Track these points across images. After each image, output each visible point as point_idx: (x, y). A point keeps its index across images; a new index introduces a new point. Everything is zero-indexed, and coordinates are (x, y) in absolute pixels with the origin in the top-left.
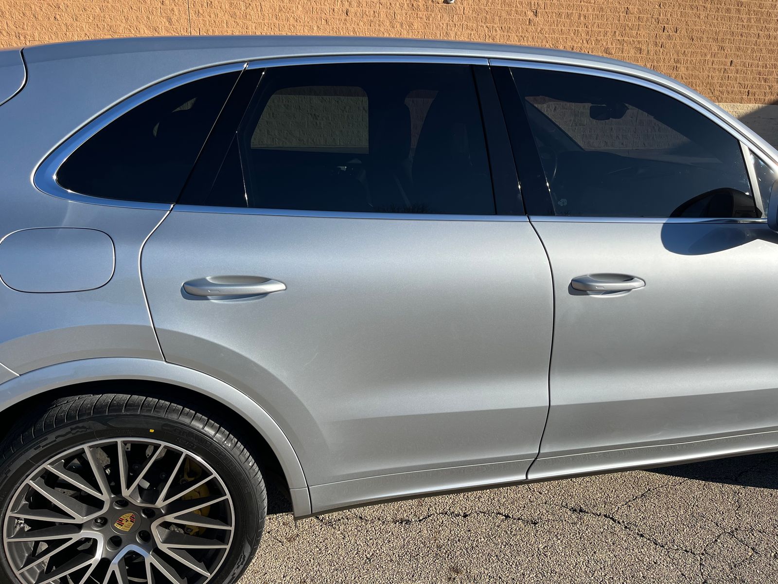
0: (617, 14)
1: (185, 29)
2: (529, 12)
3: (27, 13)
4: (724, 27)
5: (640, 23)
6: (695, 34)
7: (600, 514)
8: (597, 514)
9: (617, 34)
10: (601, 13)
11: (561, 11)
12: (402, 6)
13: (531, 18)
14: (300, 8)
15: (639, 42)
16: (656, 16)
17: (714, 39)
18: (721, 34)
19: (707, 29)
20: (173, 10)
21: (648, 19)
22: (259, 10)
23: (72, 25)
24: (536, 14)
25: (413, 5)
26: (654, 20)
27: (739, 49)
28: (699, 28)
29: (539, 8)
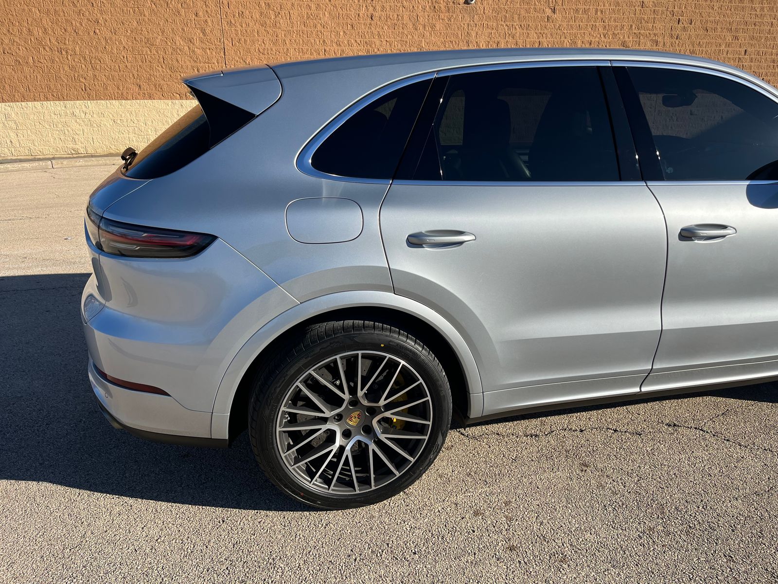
0: (633, 8)
1: (219, 39)
2: (547, 9)
3: (69, 29)
4: (738, 17)
5: (656, 16)
6: (709, 25)
7: (691, 427)
8: (689, 427)
9: (633, 27)
10: (617, 8)
11: (579, 7)
12: (424, 9)
13: (550, 16)
14: (327, 15)
15: (655, 35)
16: (670, 9)
17: (728, 29)
18: (735, 24)
19: (721, 19)
20: (206, 21)
21: (663, 13)
22: (288, 18)
23: (111, 39)
24: (554, 11)
25: (435, 7)
26: (669, 13)
27: (752, 38)
28: (714, 19)
29: (557, 5)
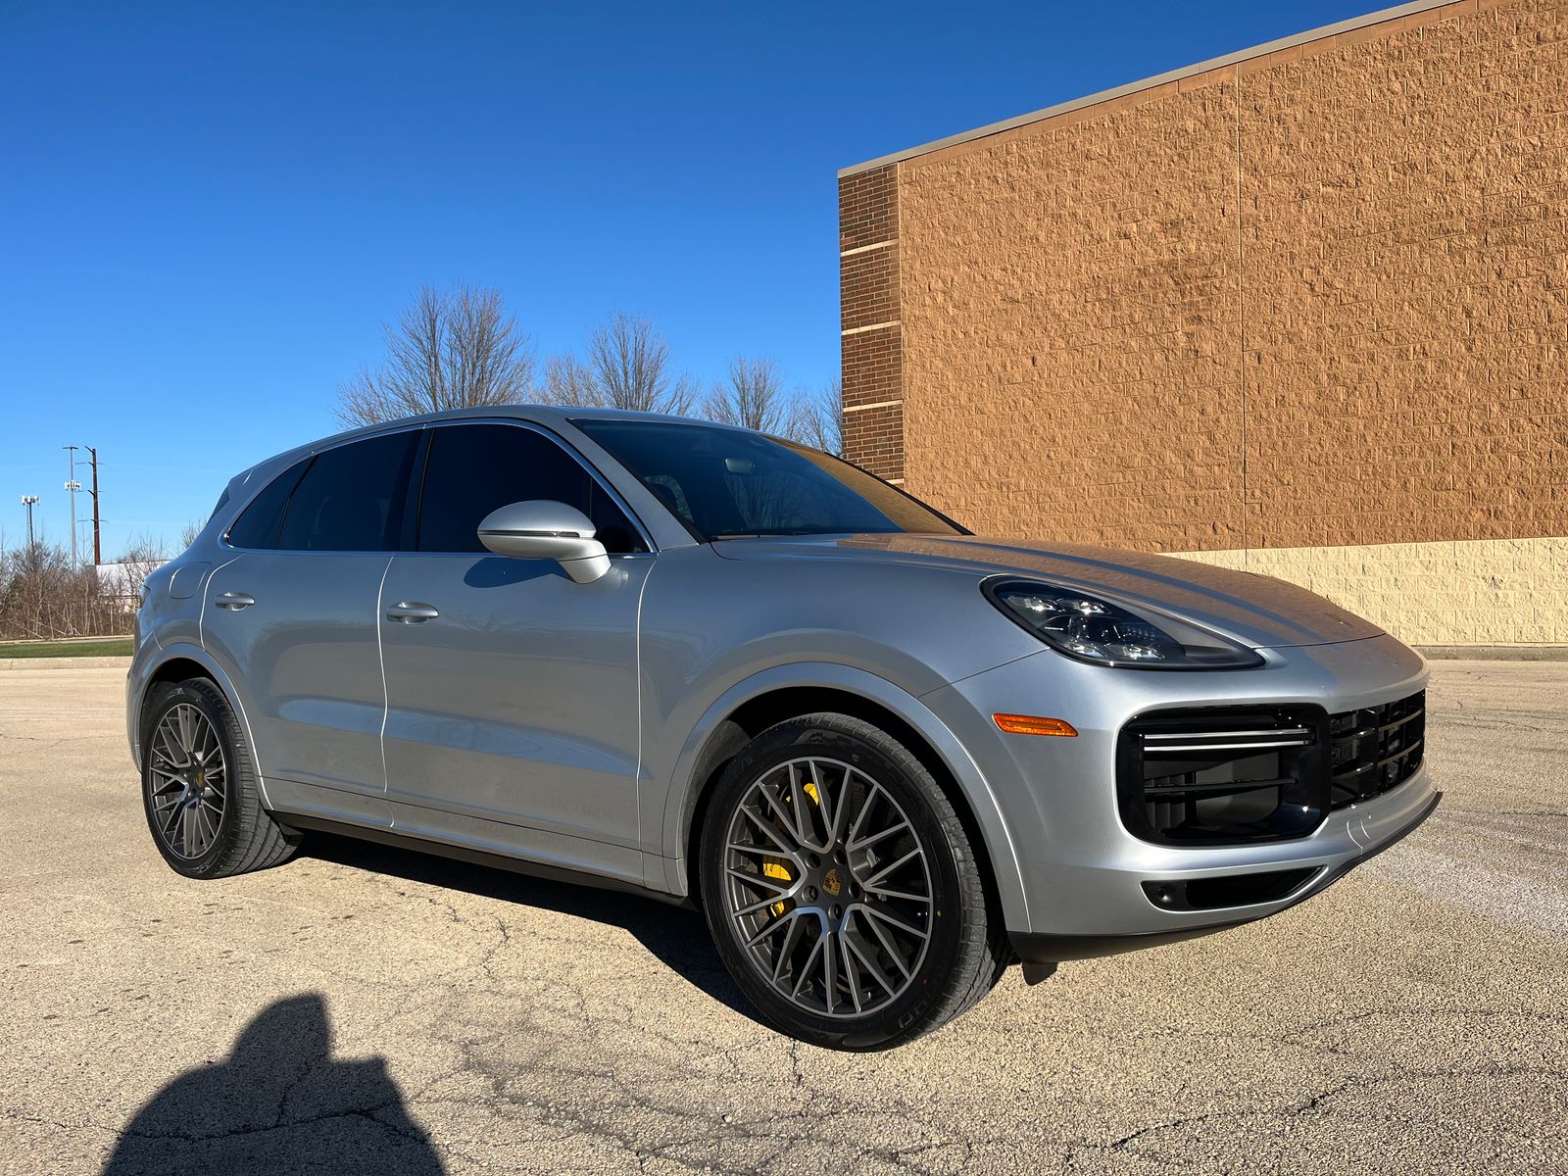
1: (1236, 447)
20: (1218, 420)
23: (1069, 463)
